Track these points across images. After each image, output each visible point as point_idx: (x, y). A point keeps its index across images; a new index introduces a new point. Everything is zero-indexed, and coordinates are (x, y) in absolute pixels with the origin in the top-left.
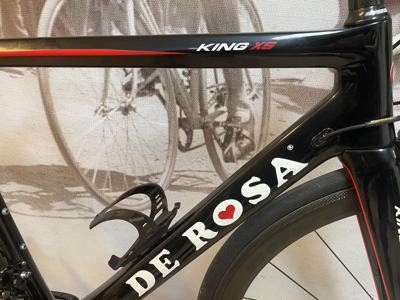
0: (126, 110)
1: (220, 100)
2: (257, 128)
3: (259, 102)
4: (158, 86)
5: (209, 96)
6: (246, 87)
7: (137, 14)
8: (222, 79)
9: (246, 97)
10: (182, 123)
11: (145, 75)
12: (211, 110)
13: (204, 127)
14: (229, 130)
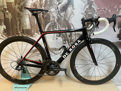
0: (57, 39)
1: (69, 37)
2: (75, 40)
3: (75, 36)
4: (61, 35)
5: (68, 36)
6: (73, 35)
7: (58, 27)
8: (69, 34)
9: (73, 36)
10: (64, 40)
11: (59, 34)
12: (68, 38)
13: (67, 40)
14: (71, 40)
